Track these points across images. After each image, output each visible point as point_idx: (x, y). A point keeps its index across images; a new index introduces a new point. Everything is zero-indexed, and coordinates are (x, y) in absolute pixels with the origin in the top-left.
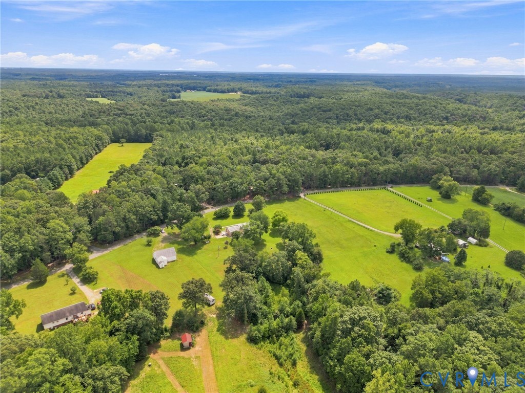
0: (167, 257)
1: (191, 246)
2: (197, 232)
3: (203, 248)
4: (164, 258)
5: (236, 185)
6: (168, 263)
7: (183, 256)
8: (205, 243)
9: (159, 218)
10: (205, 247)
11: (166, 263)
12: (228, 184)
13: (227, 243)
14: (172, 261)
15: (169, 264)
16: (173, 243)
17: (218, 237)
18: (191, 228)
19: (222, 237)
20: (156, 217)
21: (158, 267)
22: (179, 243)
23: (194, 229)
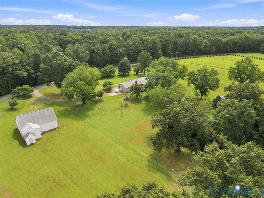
0: (39, 124)
1: (77, 106)
2: (87, 84)
3: (96, 108)
4: (35, 126)
5: (115, 47)
6: (42, 134)
7: (68, 121)
8: (97, 102)
9: (29, 75)
10: (98, 106)
11: (39, 136)
12: (107, 46)
13: (127, 99)
14: (51, 131)
15: (46, 135)
16: (51, 105)
17: (110, 95)
18: (77, 79)
19: (116, 94)
20: (25, 74)
21: (23, 143)
22: (60, 105)
23: (81, 80)
